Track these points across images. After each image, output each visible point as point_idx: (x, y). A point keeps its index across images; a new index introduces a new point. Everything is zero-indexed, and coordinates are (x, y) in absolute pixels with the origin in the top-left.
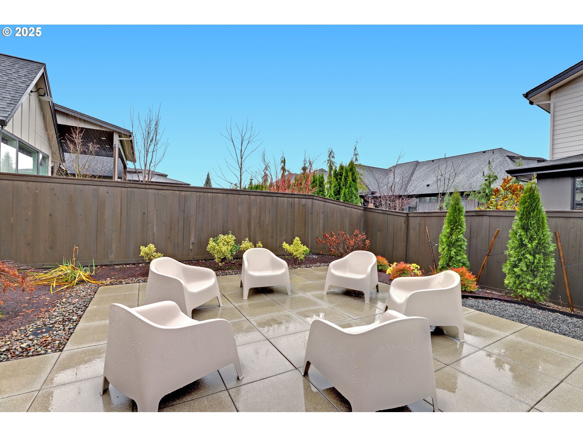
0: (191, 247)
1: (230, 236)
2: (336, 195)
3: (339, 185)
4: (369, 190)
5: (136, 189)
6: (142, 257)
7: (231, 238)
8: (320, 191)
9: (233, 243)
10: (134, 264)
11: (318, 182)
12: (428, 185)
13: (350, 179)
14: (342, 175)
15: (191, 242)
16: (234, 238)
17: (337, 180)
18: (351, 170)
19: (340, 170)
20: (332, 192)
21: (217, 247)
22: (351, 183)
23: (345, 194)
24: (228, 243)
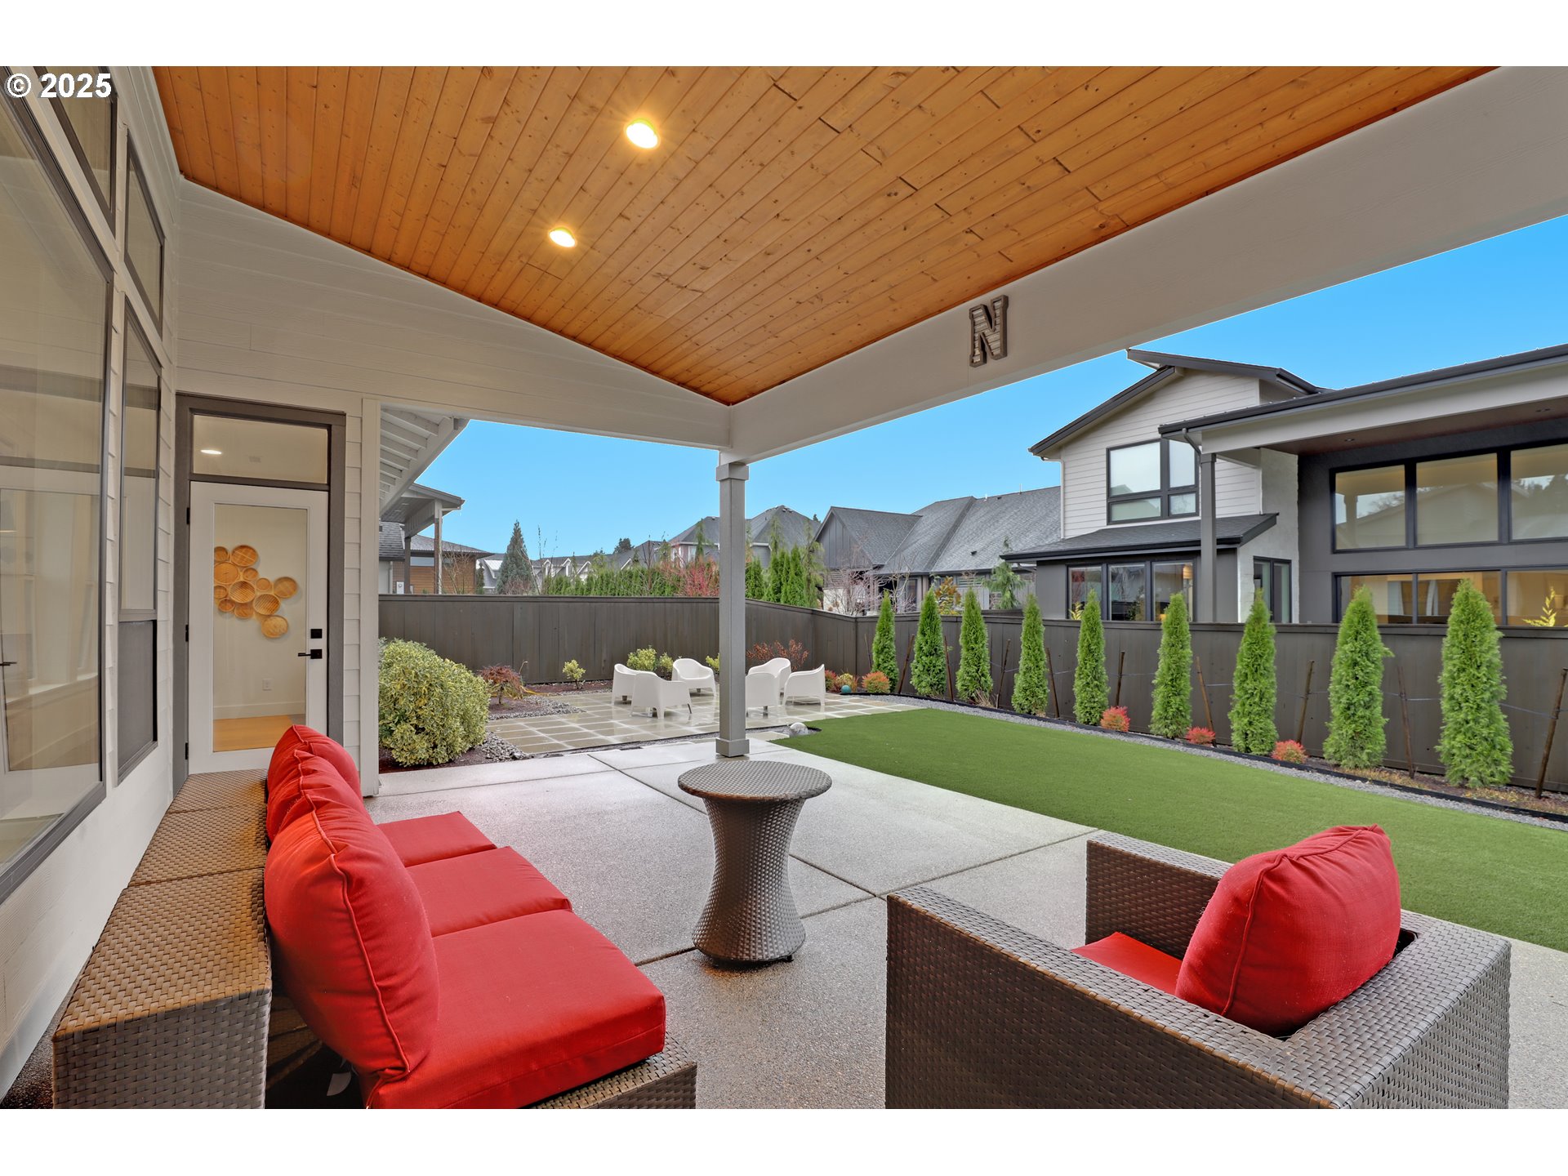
0: (603, 665)
1: (650, 650)
2: (776, 593)
3: (780, 579)
4: (870, 562)
5: (547, 603)
6: (565, 673)
7: (651, 652)
8: (756, 586)
9: (653, 657)
10: (547, 684)
11: (752, 573)
12: (974, 553)
13: (792, 572)
14: (782, 565)
15: (603, 659)
16: (655, 652)
17: (777, 572)
18: (794, 559)
19: (781, 558)
20: (771, 590)
21: (640, 662)
22: (793, 578)
23: (786, 593)
24: (649, 657)
